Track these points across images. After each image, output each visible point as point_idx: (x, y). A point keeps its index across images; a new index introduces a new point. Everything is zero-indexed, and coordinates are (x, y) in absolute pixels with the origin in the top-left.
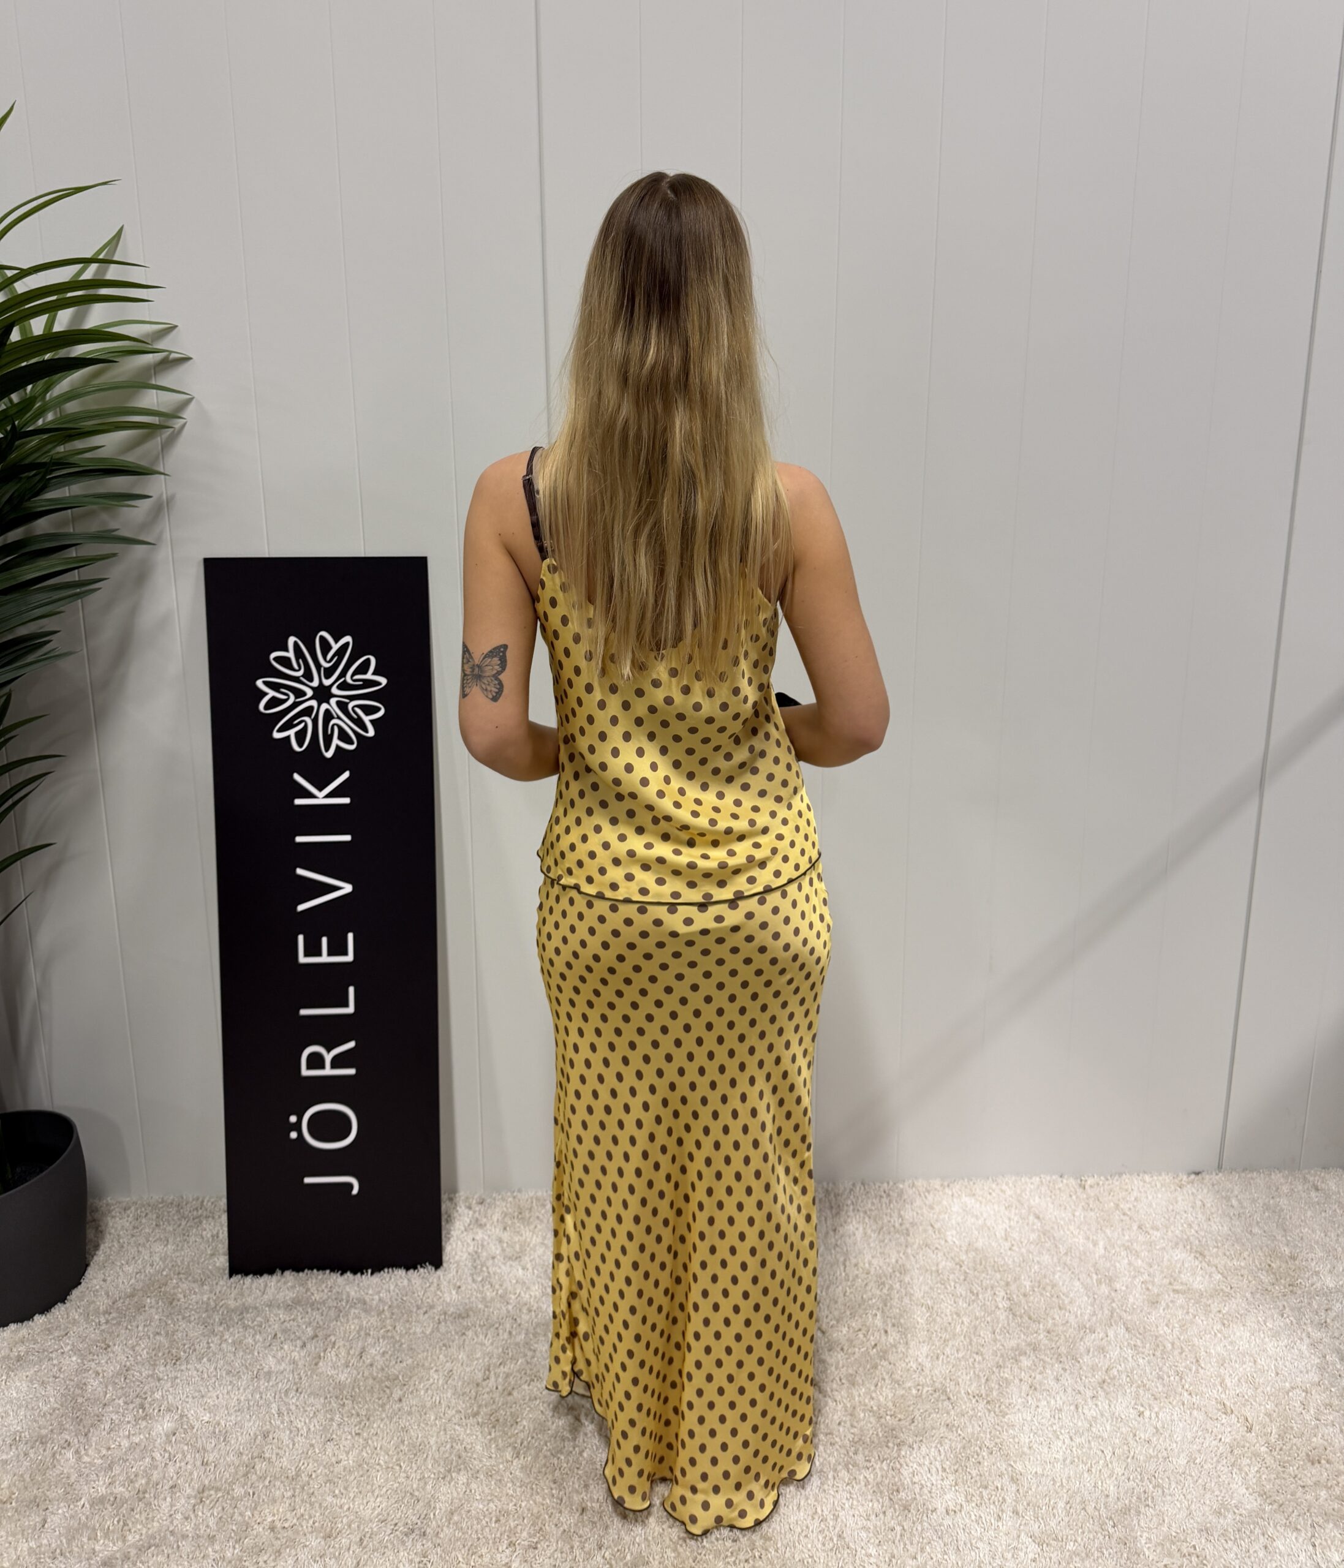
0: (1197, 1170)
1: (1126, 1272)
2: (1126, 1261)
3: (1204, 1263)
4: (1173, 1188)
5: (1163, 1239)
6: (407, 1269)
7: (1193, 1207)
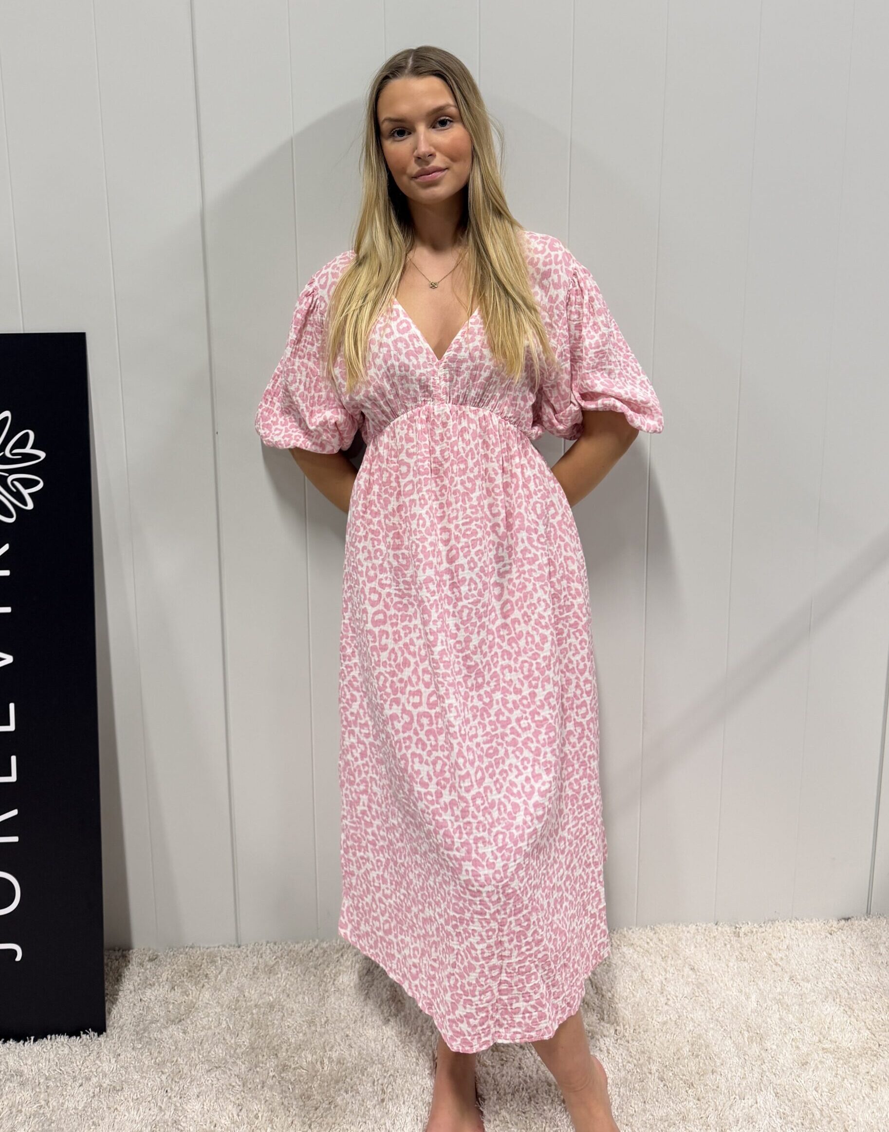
0: (847, 917)
1: (777, 1028)
2: (778, 1016)
3: (853, 1019)
4: (823, 934)
5: (814, 992)
6: (70, 1036)
7: (842, 955)
